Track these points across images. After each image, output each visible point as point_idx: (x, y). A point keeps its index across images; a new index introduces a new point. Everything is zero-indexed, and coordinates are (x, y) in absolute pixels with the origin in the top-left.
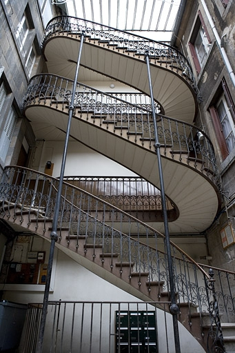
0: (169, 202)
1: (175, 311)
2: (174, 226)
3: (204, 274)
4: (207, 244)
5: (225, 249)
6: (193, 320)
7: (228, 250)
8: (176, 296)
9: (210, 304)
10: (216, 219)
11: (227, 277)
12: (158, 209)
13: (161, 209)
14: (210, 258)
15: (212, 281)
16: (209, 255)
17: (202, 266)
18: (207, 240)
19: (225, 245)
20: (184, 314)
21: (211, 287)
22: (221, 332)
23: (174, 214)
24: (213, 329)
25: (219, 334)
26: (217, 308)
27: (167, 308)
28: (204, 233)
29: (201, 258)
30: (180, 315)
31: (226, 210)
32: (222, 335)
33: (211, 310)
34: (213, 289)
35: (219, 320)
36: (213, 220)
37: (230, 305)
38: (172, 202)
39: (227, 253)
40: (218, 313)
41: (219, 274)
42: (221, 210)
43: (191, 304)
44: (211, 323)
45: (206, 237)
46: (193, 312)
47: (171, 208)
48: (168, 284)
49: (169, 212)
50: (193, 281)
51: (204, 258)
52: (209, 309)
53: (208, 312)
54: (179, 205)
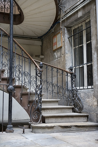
0: (16, 7)
1: (11, 90)
2: (18, 29)
3: (36, 66)
4: (42, 46)
5: (54, 51)
6: (23, 97)
7: (56, 51)
8: (13, 80)
9: (37, 86)
10: (52, 27)
11: (52, 70)
12: (6, 12)
13: (9, 12)
14: (43, 57)
15: (40, 71)
16: (42, 54)
17: (36, 61)
18: (42, 43)
19: (55, 48)
20: (18, 92)
21: (39, 75)
22: (41, 103)
23: (19, 18)
24: (36, 102)
25: (40, 104)
26: (41, 88)
27: (5, 88)
28: (41, 38)
29: (36, 56)
30: (14, 93)
31: (61, 21)
32: (41, 105)
33: (37, 90)
34: (41, 77)
35: (41, 96)
36: (49, 28)
37: (50, 89)
38: (19, 8)
39: (55, 54)
40: (41, 92)
41: (47, 68)
42: (56, 21)
43: (23, 86)
44: (35, 98)
45: (42, 41)
46: (24, 92)
47: (17, 13)
48: (8, 73)
49: (15, 16)
50: (27, 70)
51: (38, 56)
52: (35, 90)
53: (34, 91)
54: (24, 12)
